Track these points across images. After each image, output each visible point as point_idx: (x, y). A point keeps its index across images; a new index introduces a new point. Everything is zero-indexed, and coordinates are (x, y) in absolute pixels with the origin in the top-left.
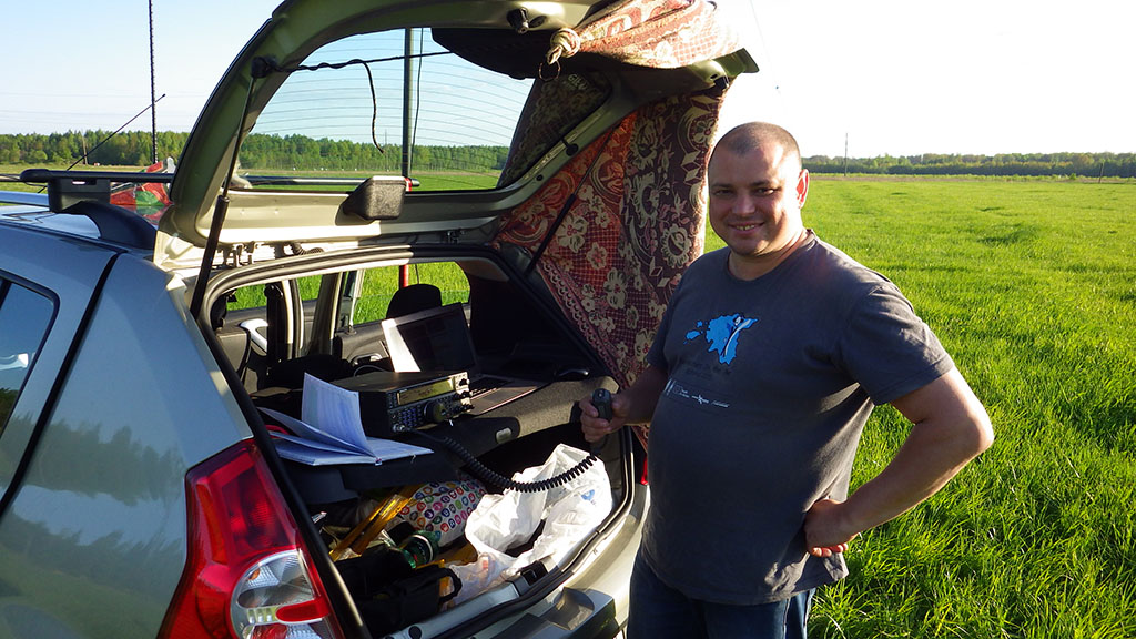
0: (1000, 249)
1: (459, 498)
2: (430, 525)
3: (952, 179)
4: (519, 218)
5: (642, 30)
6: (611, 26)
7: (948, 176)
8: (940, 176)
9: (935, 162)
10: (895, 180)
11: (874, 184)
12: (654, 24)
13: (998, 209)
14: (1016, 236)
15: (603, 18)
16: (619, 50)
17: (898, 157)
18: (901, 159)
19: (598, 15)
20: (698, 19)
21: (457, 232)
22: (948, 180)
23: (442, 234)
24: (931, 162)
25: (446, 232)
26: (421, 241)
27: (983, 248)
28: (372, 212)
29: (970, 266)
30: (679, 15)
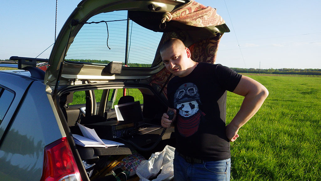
0: (307, 96)
1: (137, 161)
2: (127, 169)
3: (292, 76)
4: (158, 76)
5: (192, 14)
6: (182, 13)
7: (290, 75)
8: (288, 75)
9: (286, 71)
10: (275, 76)
11: (268, 77)
12: (196, 13)
13: (306, 84)
14: (312, 92)
15: (179, 9)
16: (185, 20)
17: (275, 69)
18: (276, 70)
19: (178, 8)
20: (210, 12)
21: (139, 80)
22: (290, 76)
23: (134, 80)
24: (285, 71)
25: (136, 79)
26: (128, 82)
27: (302, 95)
28: (112, 72)
29: (298, 100)
30: (204, 10)
